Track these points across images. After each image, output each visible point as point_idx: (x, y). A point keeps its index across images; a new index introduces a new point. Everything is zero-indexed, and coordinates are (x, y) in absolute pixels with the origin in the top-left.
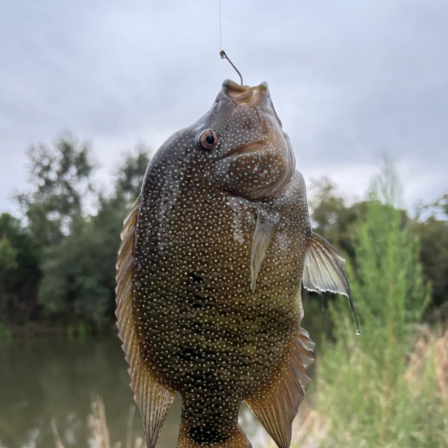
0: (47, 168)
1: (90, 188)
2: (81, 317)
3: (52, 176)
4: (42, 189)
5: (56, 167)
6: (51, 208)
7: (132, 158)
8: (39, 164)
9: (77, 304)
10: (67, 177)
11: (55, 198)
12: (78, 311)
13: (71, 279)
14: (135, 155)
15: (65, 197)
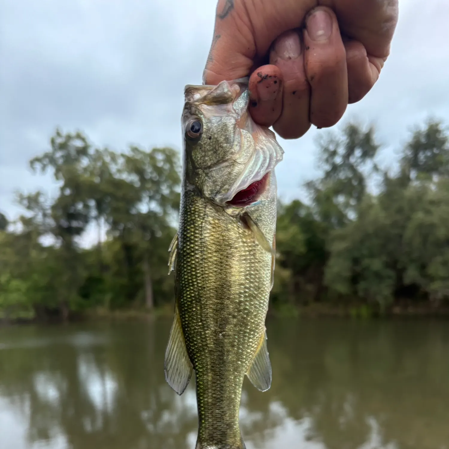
0: (334, 153)
1: (376, 168)
2: (364, 300)
3: (338, 160)
4: (328, 174)
5: (342, 151)
6: (337, 192)
7: (420, 131)
8: (326, 150)
9: (362, 285)
10: (352, 160)
11: (340, 182)
12: (361, 294)
13: (356, 261)
14: (424, 128)
15: (350, 180)
